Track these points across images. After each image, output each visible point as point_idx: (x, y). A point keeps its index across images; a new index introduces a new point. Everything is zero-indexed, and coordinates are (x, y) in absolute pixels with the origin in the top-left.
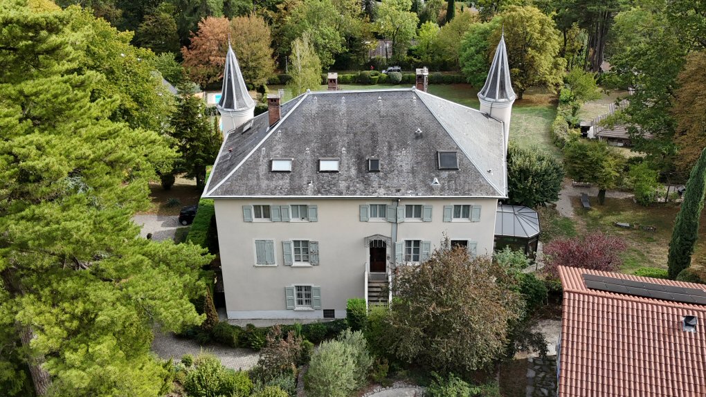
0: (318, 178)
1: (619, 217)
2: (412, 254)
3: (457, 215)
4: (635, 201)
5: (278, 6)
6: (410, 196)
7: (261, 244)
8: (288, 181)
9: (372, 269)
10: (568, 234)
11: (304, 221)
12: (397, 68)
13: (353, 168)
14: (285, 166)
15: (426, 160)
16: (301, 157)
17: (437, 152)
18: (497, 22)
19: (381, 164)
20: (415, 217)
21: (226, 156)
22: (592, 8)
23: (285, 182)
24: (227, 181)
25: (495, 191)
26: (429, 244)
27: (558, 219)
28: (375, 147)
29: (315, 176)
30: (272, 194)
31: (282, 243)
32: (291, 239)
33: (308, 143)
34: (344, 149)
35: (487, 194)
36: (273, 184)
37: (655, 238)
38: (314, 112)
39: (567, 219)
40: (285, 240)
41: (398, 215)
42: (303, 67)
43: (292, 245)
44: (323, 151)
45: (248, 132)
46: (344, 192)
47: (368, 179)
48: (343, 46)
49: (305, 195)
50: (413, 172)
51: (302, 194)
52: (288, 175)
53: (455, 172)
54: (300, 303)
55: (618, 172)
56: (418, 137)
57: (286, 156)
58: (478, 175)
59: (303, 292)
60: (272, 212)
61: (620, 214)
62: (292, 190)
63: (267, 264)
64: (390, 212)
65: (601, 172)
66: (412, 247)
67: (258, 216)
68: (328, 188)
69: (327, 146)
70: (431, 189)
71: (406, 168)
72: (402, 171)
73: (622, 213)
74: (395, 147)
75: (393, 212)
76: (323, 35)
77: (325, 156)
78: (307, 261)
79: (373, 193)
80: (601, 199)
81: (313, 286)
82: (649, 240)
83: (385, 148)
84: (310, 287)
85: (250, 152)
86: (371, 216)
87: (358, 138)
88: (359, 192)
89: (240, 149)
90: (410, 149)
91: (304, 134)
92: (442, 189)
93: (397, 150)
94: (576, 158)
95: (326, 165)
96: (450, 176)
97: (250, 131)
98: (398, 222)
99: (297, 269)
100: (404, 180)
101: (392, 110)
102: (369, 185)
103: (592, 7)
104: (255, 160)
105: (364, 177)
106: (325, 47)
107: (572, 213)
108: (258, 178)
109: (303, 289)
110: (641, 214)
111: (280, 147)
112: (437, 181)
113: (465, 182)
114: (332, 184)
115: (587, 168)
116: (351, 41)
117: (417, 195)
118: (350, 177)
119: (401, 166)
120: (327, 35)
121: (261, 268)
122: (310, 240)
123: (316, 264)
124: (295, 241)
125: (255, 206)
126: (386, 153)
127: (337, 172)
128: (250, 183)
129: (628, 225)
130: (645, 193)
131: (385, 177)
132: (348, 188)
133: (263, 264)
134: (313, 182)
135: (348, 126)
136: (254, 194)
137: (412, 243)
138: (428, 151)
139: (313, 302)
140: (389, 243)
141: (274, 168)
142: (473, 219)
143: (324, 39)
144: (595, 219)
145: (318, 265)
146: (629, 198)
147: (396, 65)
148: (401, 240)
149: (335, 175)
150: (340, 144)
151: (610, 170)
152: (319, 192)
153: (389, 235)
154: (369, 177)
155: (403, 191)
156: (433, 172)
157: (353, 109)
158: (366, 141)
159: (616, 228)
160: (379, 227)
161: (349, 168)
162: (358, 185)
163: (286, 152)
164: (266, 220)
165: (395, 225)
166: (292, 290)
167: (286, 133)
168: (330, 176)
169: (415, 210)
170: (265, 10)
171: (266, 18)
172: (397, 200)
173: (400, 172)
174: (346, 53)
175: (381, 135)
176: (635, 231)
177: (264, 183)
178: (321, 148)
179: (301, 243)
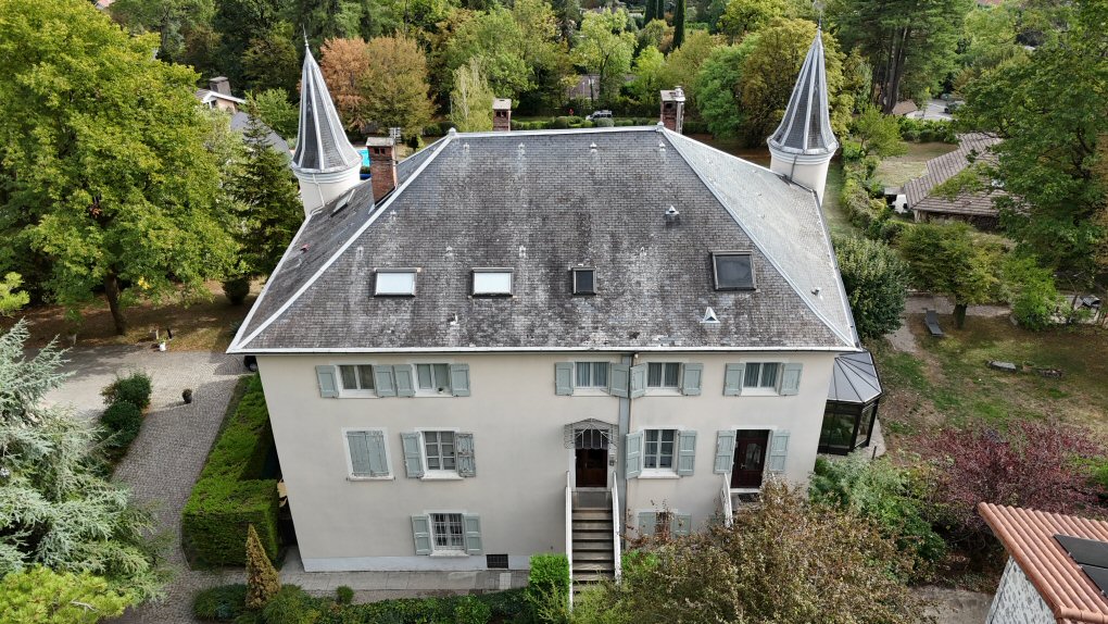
0: (470, 309)
1: (994, 351)
2: (659, 455)
3: (751, 381)
4: (1015, 323)
5: (437, 25)
6: (659, 348)
7: (357, 438)
8: (407, 316)
9: (580, 482)
10: (915, 384)
11: (442, 394)
12: (606, 112)
13: (542, 287)
14: (403, 283)
15: (688, 271)
16: (434, 266)
17: (711, 255)
18: (752, 43)
19: (598, 279)
20: (667, 384)
21: (294, 261)
22: (887, 22)
23: (402, 318)
24: (281, 317)
25: (833, 335)
26: (693, 437)
27: (891, 355)
28: (586, 243)
29: (464, 304)
30: (374, 346)
31: (401, 436)
32: (419, 430)
33: (449, 236)
34: (522, 248)
35: (817, 341)
36: (377, 322)
37: (1063, 389)
38: (462, 174)
39: (906, 355)
40: (407, 431)
41: (633, 384)
42: (472, 108)
43: (421, 440)
44: (480, 253)
45: (342, 213)
46: (523, 339)
47: (571, 311)
48: (529, 81)
49: (443, 345)
50: (663, 295)
51: (436, 345)
52: (407, 305)
53: (747, 296)
54: (442, 542)
55: (994, 275)
56: (671, 223)
57: (405, 264)
58: (796, 302)
59: (447, 523)
60: (378, 378)
61: (994, 346)
62: (416, 336)
63: (372, 474)
64: (616, 377)
65: (966, 275)
66: (660, 442)
67: (349, 385)
68: (490, 330)
69: (488, 242)
70: (701, 333)
71: (648, 288)
72: (641, 293)
73: (996, 343)
74: (625, 244)
75: (623, 378)
76: (501, 64)
77: (484, 264)
78: (453, 468)
79: (582, 341)
80: (959, 319)
81: (465, 513)
82: (1056, 394)
83: (605, 247)
84: (460, 515)
85: (332, 254)
86: (578, 384)
87: (550, 226)
88: (553, 339)
89: (320, 248)
90: (655, 249)
91: (443, 218)
92: (725, 332)
93: (630, 251)
94: (922, 251)
95: (486, 283)
96: (738, 304)
97: (345, 211)
98: (632, 396)
99: (432, 485)
100: (645, 313)
101: (618, 169)
102: (574, 323)
103: (889, 21)
104: (342, 272)
105: (562, 306)
106: (504, 82)
107: (912, 344)
108: (347, 310)
109: (447, 519)
110: (1028, 344)
111: (393, 245)
112: (714, 316)
113: (771, 316)
114: (497, 322)
115: (939, 268)
116: (542, 74)
117: (673, 344)
118: (535, 306)
119: (638, 283)
120: (507, 64)
121: (360, 484)
122: (457, 430)
123: (469, 473)
124: (426, 433)
125: (342, 367)
126: (607, 257)
127: (510, 296)
128: (330, 321)
129: (1012, 366)
130: (1037, 310)
131: (606, 307)
132: (531, 330)
133: (365, 475)
134: (460, 319)
135: (531, 202)
136: (335, 344)
137: (660, 435)
138: (692, 252)
139: (467, 542)
140: (613, 437)
141: (380, 289)
142: (784, 390)
143: (503, 70)
144: (952, 355)
145: (473, 476)
146: (1002, 316)
147: (606, 108)
148: (638, 428)
149: (505, 304)
150: (516, 238)
151: (982, 272)
152: (471, 339)
153: (613, 420)
154: (574, 306)
155: (643, 335)
156: (704, 295)
157: (540, 167)
158: (566, 232)
159: (993, 372)
160: (593, 405)
161: (533, 288)
162: (551, 324)
163: (405, 256)
164: (366, 393)
165: (625, 403)
166: (425, 521)
167: (406, 217)
168: (494, 305)
169: (668, 373)
170: (421, 31)
171: (421, 42)
172: (632, 354)
173: (637, 296)
174: (535, 91)
175: (595, 218)
176: (1026, 377)
177: (359, 321)
178: (477, 246)
179: (439, 437)
